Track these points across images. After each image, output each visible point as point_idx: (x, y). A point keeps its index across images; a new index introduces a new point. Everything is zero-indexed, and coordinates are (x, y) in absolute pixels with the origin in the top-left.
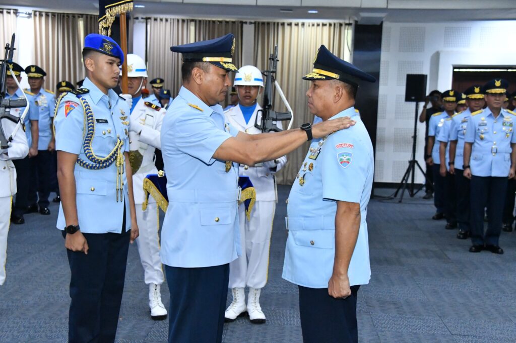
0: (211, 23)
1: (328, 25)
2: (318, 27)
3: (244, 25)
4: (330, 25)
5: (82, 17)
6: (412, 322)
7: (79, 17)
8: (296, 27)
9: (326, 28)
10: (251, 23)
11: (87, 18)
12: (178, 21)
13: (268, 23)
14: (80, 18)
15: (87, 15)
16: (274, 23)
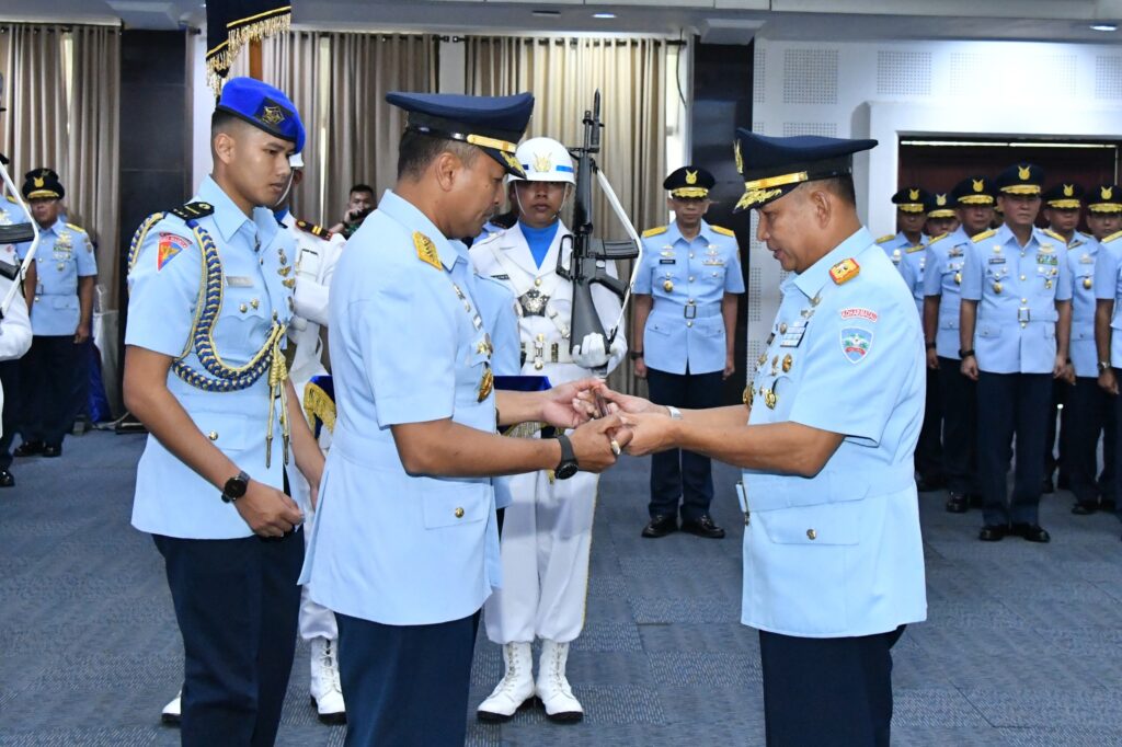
0: (367, 39)
1: (629, 44)
2: (608, 49)
3: (442, 42)
4: (634, 43)
5: (70, 31)
6: (903, 703)
7: (63, 31)
8: (559, 48)
9: (625, 51)
10: (459, 40)
11: (81, 31)
12: (292, 35)
13: (497, 40)
14: (66, 34)
15: (82, 26)
16: (510, 40)
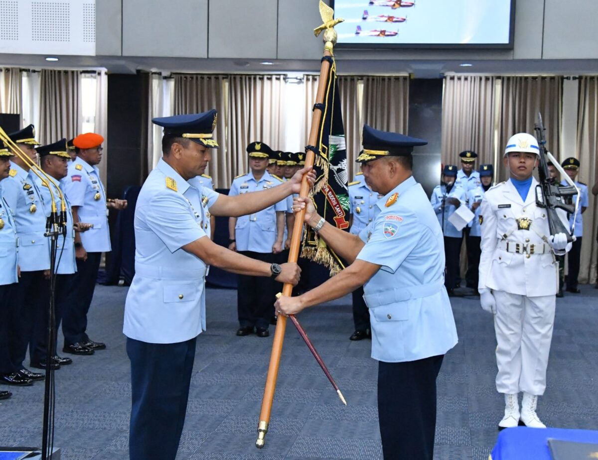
0: (523, 79)
3: (565, 80)
5: (362, 79)
7: (358, 79)
10: (574, 78)
11: (368, 80)
12: (481, 79)
14: (360, 81)
15: (368, 76)
